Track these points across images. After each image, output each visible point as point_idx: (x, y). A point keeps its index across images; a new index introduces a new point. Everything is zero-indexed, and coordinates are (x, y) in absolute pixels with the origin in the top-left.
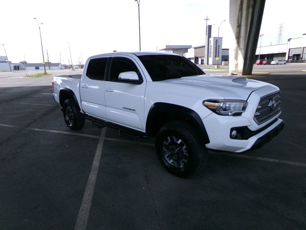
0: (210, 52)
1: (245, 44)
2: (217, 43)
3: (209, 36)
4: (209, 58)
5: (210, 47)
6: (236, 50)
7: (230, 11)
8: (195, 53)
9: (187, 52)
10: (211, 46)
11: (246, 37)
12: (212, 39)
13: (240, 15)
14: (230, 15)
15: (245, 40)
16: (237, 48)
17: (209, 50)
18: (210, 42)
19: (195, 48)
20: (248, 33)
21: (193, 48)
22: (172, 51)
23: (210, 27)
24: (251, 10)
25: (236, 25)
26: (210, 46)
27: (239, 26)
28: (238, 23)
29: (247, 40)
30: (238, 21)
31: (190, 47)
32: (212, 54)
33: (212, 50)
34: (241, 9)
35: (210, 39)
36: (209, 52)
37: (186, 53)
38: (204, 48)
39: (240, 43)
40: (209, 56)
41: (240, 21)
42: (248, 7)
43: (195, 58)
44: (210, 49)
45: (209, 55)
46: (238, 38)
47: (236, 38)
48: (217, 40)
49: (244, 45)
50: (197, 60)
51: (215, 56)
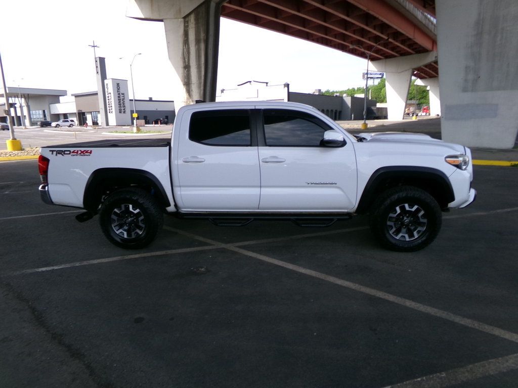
0: (109, 104)
1: (200, 94)
2: (118, 89)
3: (104, 76)
4: (109, 114)
5: (107, 95)
6: (187, 102)
7: (168, 43)
8: (77, 106)
9: (58, 102)
10: (110, 93)
11: (200, 83)
12: (108, 82)
13: (185, 50)
14: (168, 47)
15: (199, 87)
16: (187, 99)
17: (107, 101)
18: (106, 86)
19: (77, 96)
20: (203, 78)
21: (72, 95)
22: (23, 99)
23: (102, 61)
24: (203, 46)
25: (181, 64)
26: (106, 93)
27: (187, 67)
28: (184, 62)
29: (202, 88)
30: (184, 59)
31: (64, 93)
32: (113, 108)
33: (113, 100)
34: (186, 42)
35: (106, 82)
36: (107, 103)
37: (57, 105)
38: (95, 96)
39: (191, 92)
40: (108, 111)
41: (187, 60)
42: (198, 41)
43: (79, 114)
44: (108, 99)
45: (108, 109)
46: (187, 83)
47: (184, 85)
48: (118, 84)
49: (198, 95)
50: (83, 118)
51: (119, 111)
